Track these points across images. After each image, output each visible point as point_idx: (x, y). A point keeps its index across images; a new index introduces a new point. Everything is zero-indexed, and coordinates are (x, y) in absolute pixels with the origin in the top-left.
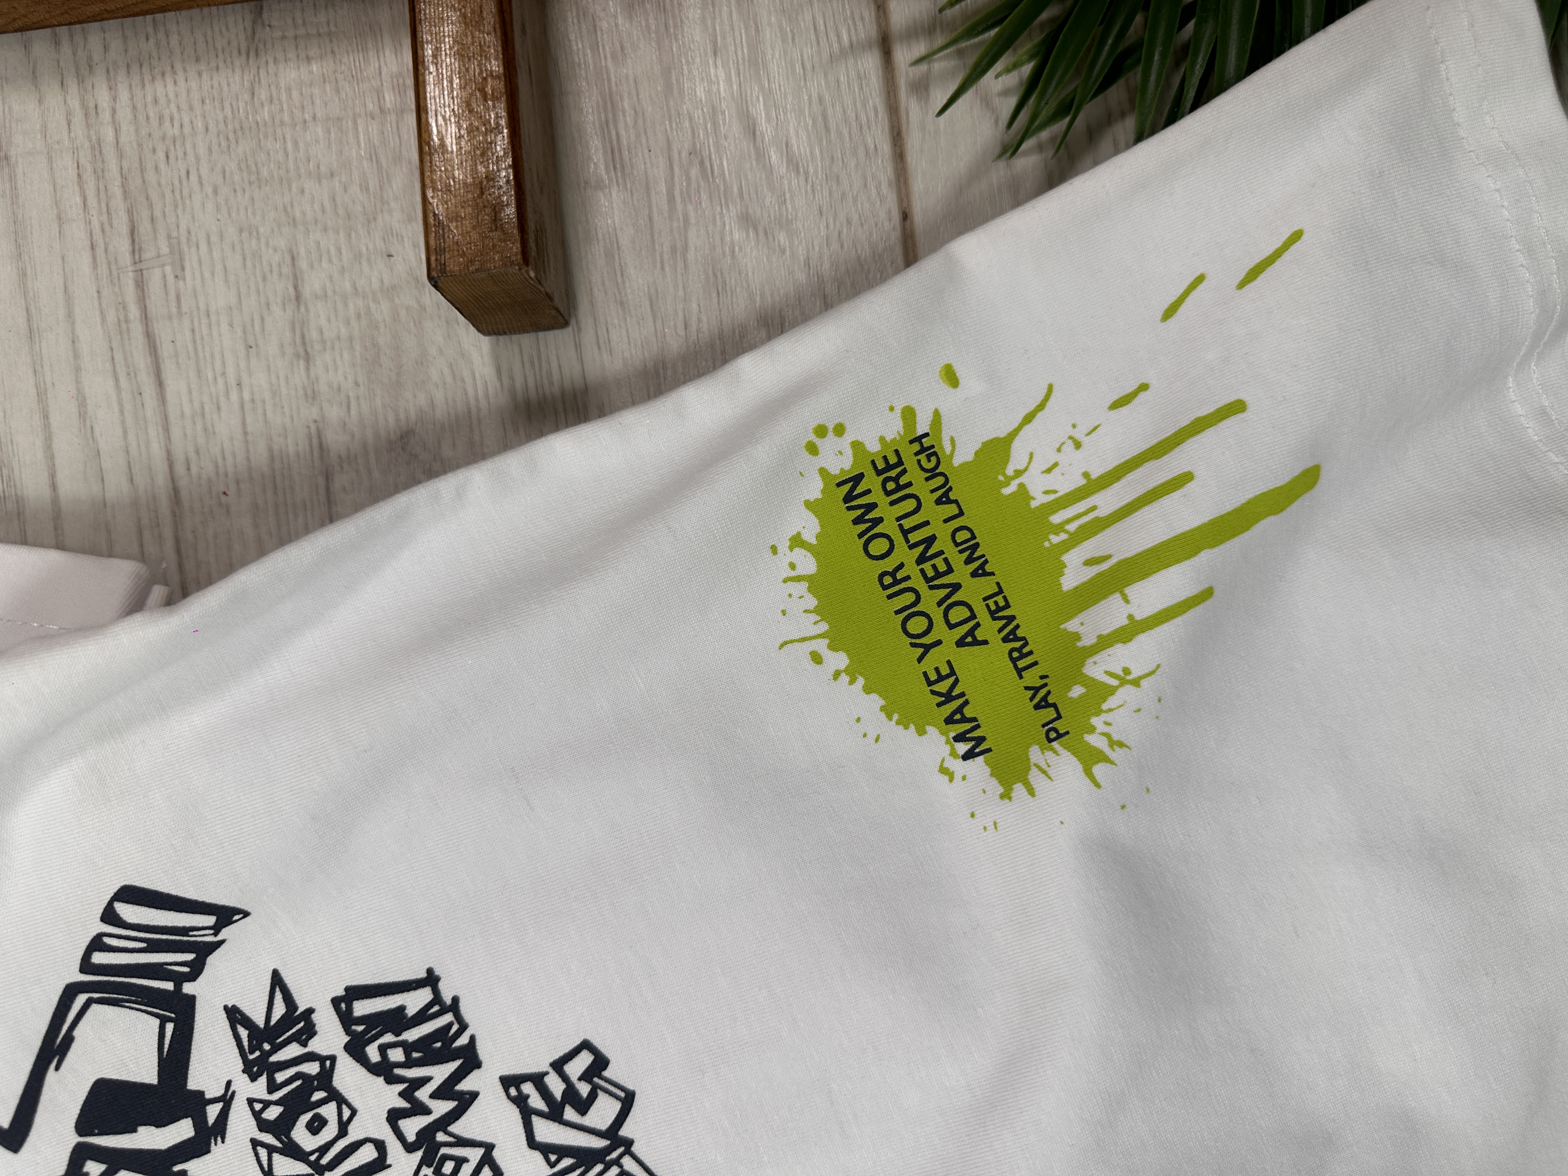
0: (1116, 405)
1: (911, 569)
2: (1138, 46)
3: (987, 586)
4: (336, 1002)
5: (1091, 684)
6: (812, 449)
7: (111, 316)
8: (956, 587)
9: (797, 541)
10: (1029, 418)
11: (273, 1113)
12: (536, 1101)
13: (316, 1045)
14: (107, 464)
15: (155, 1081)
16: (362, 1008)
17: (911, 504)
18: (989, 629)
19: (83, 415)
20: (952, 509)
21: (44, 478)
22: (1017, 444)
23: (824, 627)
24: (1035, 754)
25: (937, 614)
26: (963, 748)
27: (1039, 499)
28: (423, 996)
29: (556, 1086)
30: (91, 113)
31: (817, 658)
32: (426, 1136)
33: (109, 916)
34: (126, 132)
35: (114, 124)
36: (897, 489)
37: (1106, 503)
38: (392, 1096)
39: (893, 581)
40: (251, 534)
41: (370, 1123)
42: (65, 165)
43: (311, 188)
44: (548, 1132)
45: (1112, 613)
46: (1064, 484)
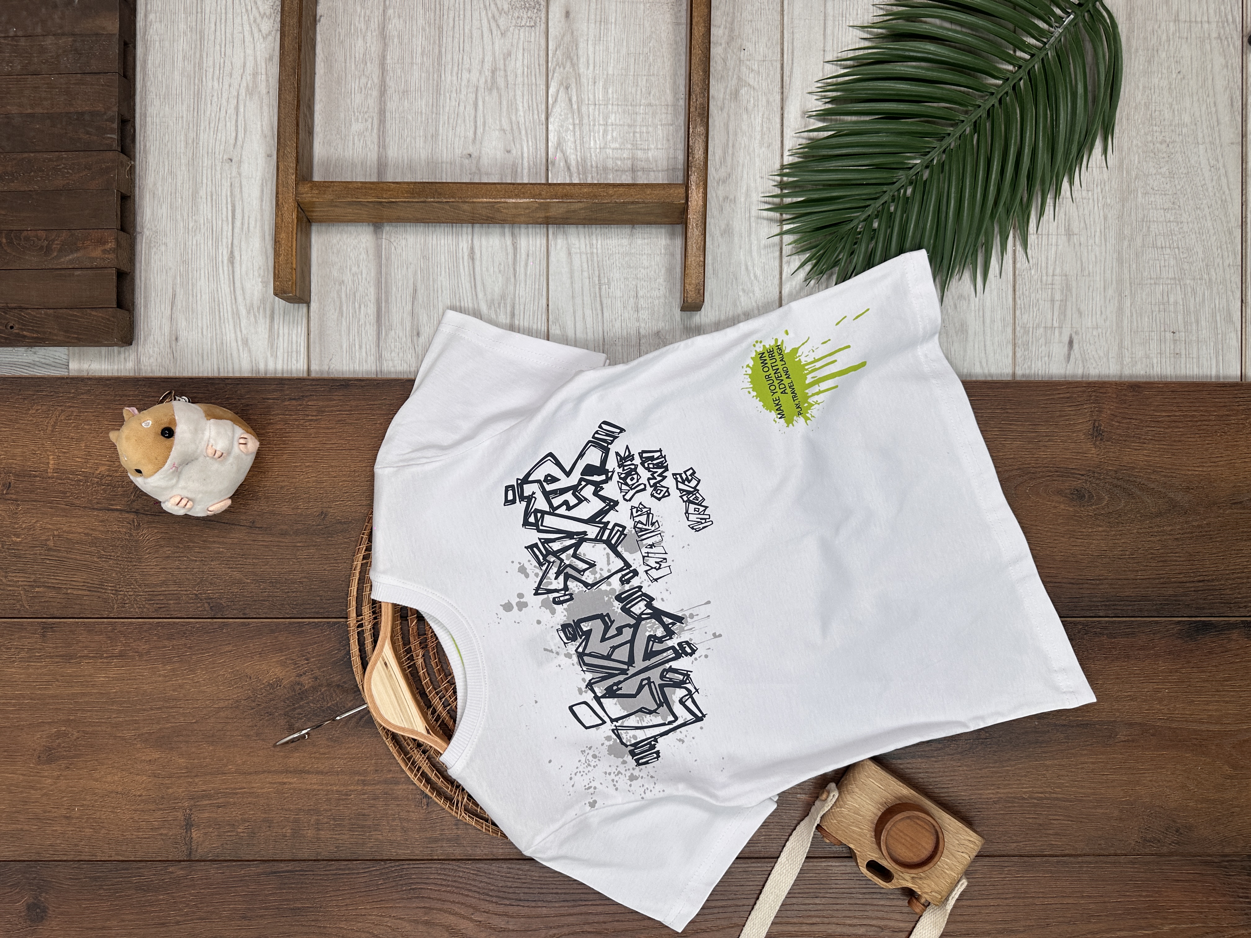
0: (823, 343)
1: (773, 375)
2: (840, 259)
3: (789, 381)
4: (639, 453)
5: (809, 403)
6: (754, 346)
7: (592, 295)
8: (782, 380)
9: (748, 366)
10: (803, 344)
11: (623, 476)
12: (679, 479)
13: (634, 462)
14: (588, 331)
15: (599, 465)
16: (645, 455)
17: (774, 360)
18: (788, 390)
19: (584, 318)
20: (784, 363)
21: (573, 332)
22: (800, 349)
23: (752, 386)
24: (795, 418)
25: (777, 386)
26: (779, 416)
27: (803, 363)
28: (659, 454)
29: (684, 476)
30: (591, 245)
31: (749, 392)
32: (655, 484)
33: (600, 427)
34: (599, 251)
35: (597, 248)
36: (772, 357)
37: (818, 365)
38: (649, 475)
39: (768, 377)
40: (620, 350)
41: (643, 480)
42: (584, 256)
43: (642, 270)
44: (681, 486)
45: (816, 389)
46: (810, 360)
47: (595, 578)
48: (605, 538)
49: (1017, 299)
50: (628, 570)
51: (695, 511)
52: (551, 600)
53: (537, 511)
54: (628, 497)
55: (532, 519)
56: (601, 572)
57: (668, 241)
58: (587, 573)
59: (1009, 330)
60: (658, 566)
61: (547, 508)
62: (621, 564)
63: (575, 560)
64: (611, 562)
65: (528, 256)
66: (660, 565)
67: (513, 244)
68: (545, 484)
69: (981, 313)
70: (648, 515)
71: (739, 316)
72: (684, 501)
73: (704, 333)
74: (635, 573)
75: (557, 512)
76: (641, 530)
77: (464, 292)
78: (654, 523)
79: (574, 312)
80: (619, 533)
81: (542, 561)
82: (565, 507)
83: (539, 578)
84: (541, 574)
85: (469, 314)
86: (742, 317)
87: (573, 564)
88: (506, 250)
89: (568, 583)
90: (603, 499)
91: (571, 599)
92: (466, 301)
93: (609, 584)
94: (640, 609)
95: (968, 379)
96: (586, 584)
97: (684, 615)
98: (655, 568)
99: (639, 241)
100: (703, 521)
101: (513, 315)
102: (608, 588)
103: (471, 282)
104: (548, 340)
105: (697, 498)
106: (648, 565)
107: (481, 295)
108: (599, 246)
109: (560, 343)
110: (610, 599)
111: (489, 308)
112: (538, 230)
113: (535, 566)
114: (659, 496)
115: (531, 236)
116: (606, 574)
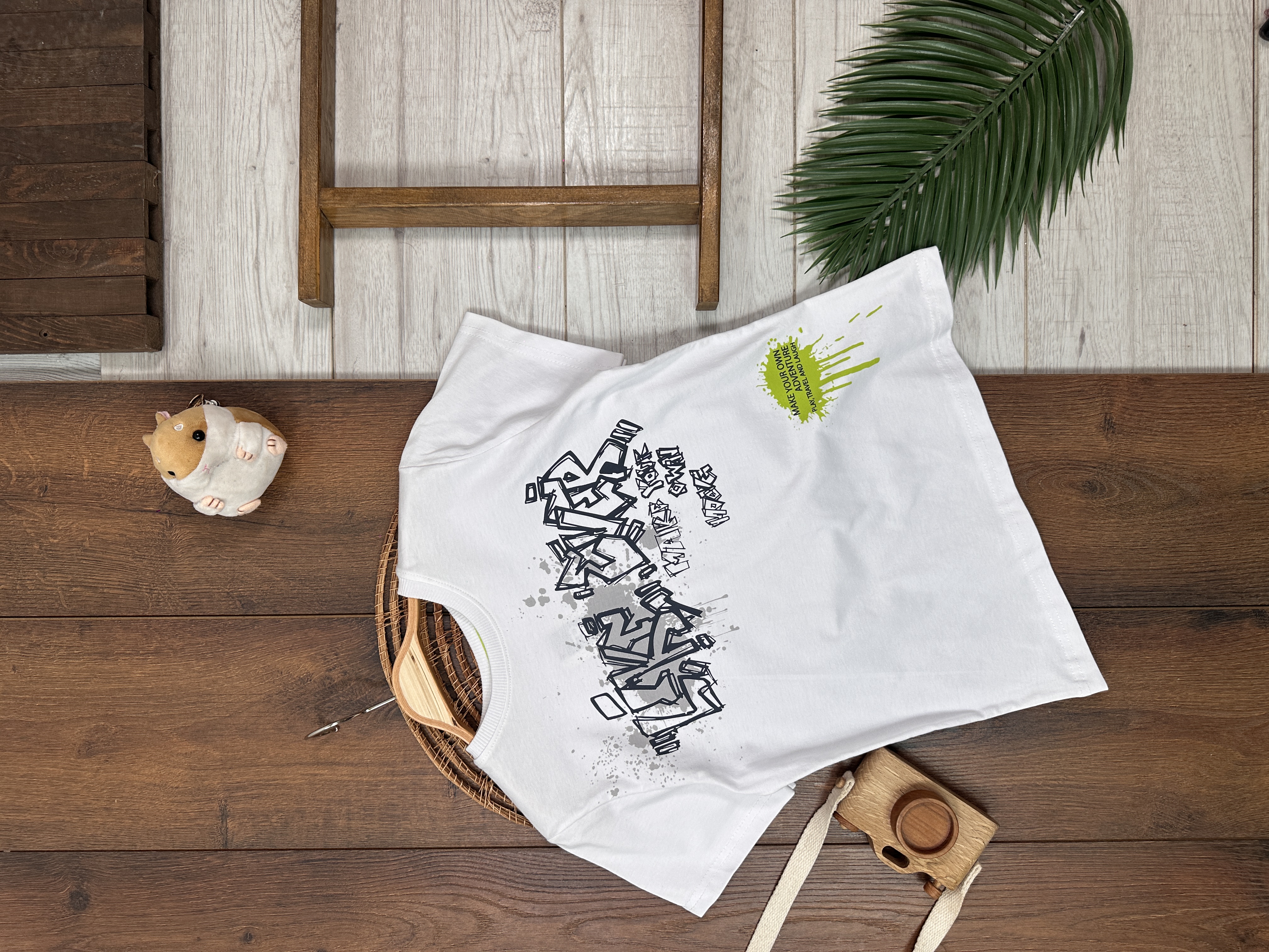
0: (836, 340)
1: (787, 372)
2: (853, 257)
3: (803, 378)
4: (657, 451)
5: (823, 400)
6: (769, 343)
7: (609, 295)
8: (797, 377)
9: (763, 364)
10: (817, 341)
11: (641, 473)
12: (696, 476)
13: (651, 459)
14: (606, 331)
15: (617, 463)
16: (662, 453)
17: (789, 358)
18: (803, 387)
19: (601, 319)
20: (798, 360)
21: (591, 332)
22: (814, 347)
23: (767, 383)
24: (810, 414)
25: (792, 383)
26: (794, 413)
27: (817, 360)
28: (676, 451)
29: (701, 473)
30: (608, 246)
31: (764, 390)
32: (672, 481)
33: (618, 425)
34: (616, 252)
35: (613, 249)
36: (786, 354)
37: (832, 362)
38: (666, 472)
39: (783, 375)
40: (637, 350)
41: (661, 477)
42: (601, 257)
43: (658, 271)
44: (698, 482)
45: (830, 385)
46: (824, 357)
47: (615, 573)
48: (624, 534)
49: (1029, 294)
50: (647, 565)
51: (712, 506)
52: (573, 594)
53: (557, 508)
54: (646, 494)
55: (552, 517)
56: (621, 567)
57: (683, 242)
58: (607, 568)
59: (1021, 325)
60: (676, 560)
61: (566, 505)
62: (640, 559)
63: (594, 556)
64: (630, 557)
65: (546, 257)
66: (678, 560)
67: (531, 247)
68: (565, 482)
69: (993, 309)
70: (666, 511)
71: (754, 314)
72: (701, 497)
73: (719, 332)
74: (654, 568)
75: (576, 509)
76: (660, 526)
77: (484, 293)
78: (672, 519)
79: (592, 313)
80: (638, 529)
81: (563, 557)
82: (584, 504)
83: (561, 574)
84: (562, 570)
85: (489, 316)
86: (757, 315)
87: (593, 560)
88: (525, 252)
89: (589, 578)
90: (622, 496)
91: (592, 594)
92: (486, 303)
93: (629, 579)
94: (659, 602)
95: (981, 374)
96: (606, 579)
97: (702, 608)
98: (673, 563)
99: (655, 242)
100: (720, 517)
101: (532, 316)
102: (628, 583)
103: (490, 285)
104: (566, 340)
105: (713, 494)
106: (666, 560)
107: (500, 298)
108: (615, 247)
109: (578, 343)
111: (509, 309)
112: (555, 232)
113: (556, 562)
114: (676, 493)
115: (548, 238)
116: (625, 569)
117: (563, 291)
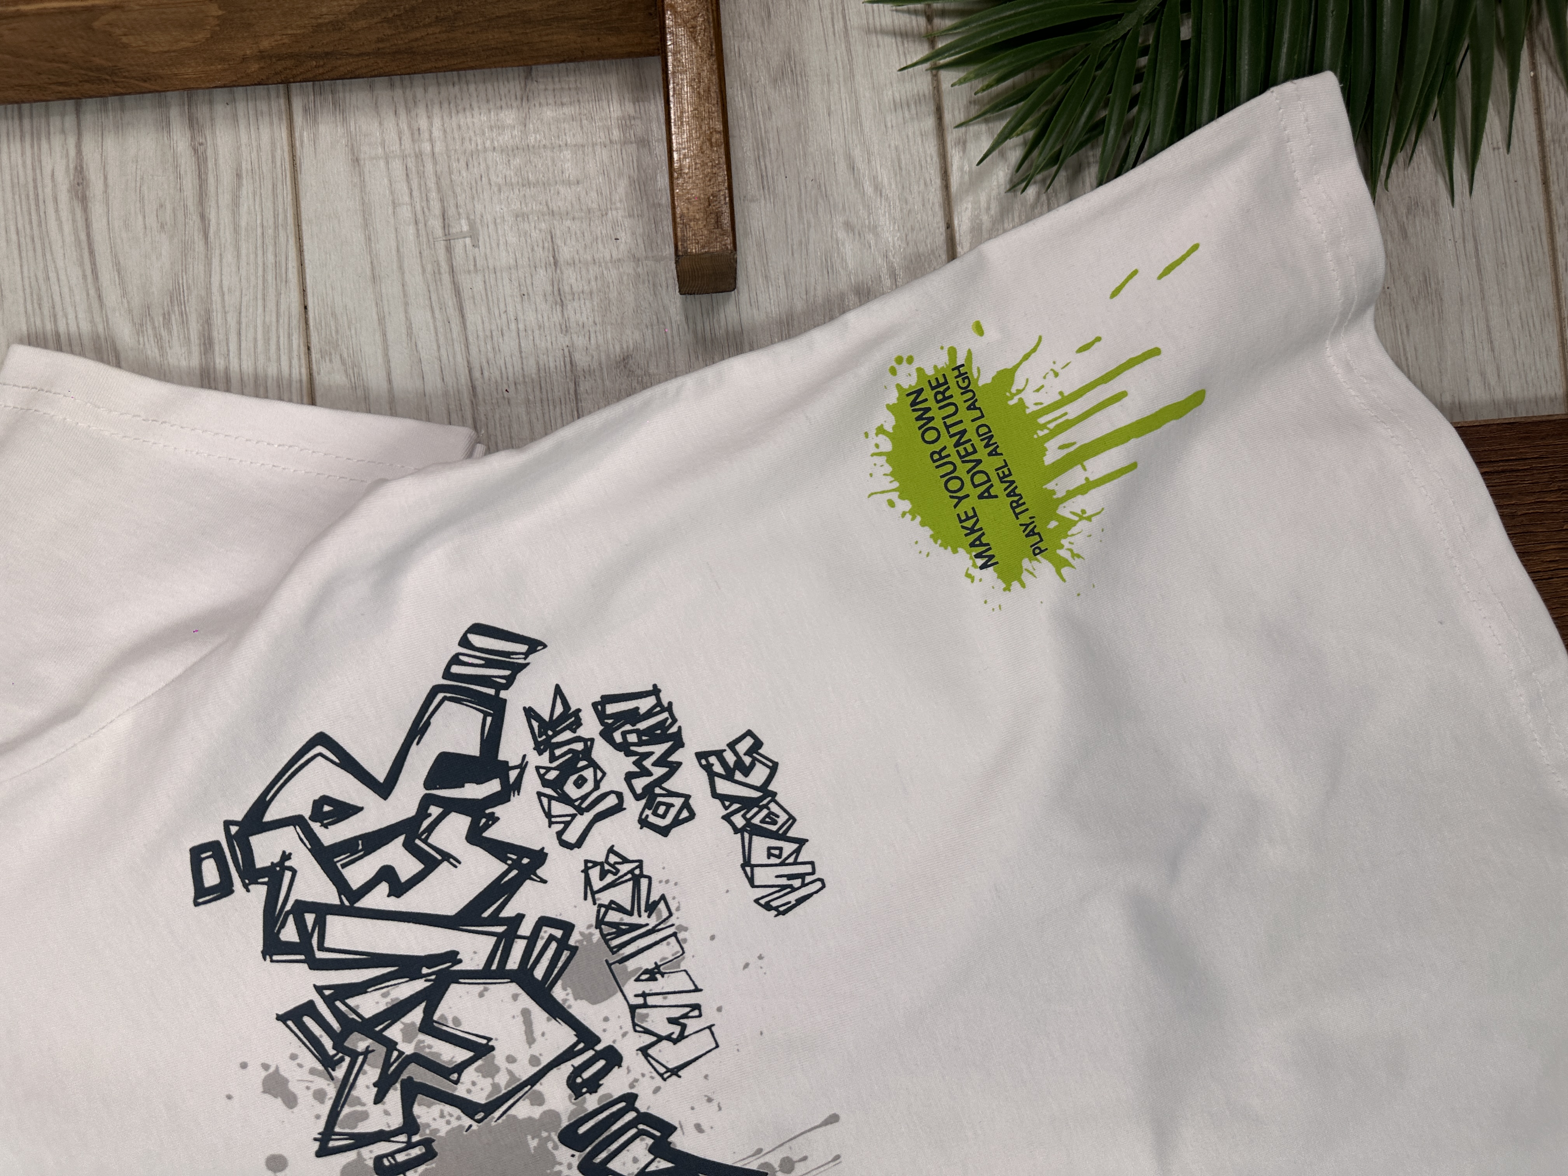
0: (1081, 350)
1: (951, 450)
2: (1103, 121)
3: (998, 462)
4: (595, 705)
5: (1062, 519)
6: (893, 371)
7: (430, 270)
8: (979, 462)
9: (881, 430)
10: (1026, 357)
11: (552, 775)
12: (718, 768)
13: (582, 732)
14: (426, 368)
15: (477, 754)
16: (611, 709)
17: (951, 409)
18: (998, 488)
20: (977, 414)
21: (383, 376)
22: (1018, 373)
23: (896, 485)
24: (1026, 563)
25: (967, 478)
26: (980, 562)
27: (1031, 408)
28: (651, 701)
29: (730, 758)
30: (415, 133)
31: (891, 504)
32: (648, 790)
33: (464, 642)
34: (439, 147)
35: (431, 140)
36: (944, 399)
37: (1073, 410)
38: (628, 764)
39: (938, 458)
40: (525, 418)
41: (614, 781)
42: (397, 166)
43: (562, 190)
44: (724, 787)
45: (1075, 477)
46: (1047, 399)
47: (496, 1086)
48: (513, 963)
49: (1556, 203)
50: (590, 1053)
51: (770, 855)
52: (370, 1163)
53: (301, 908)
54: (571, 836)
55: (289, 933)
56: (512, 1067)
57: (630, 108)
58: (469, 1074)
59: (1545, 285)
60: (676, 1030)
61: (329, 895)
62: (566, 1037)
63: (429, 1040)
64: (537, 1034)
65: (239, 176)
66: (684, 1027)
67: (195, 150)
68: (316, 826)
69: (1470, 246)
70: (636, 881)
71: (842, 296)
72: (736, 830)
73: (752, 349)
74: (613, 1058)
75: (360, 904)
76: (619, 929)
77: (66, 290)
78: (656, 903)
79: (381, 320)
80: (554, 945)
81: (332, 1052)
82: (384, 887)
83: (329, 1104)
84: (331, 1091)
85: (82, 354)
86: (852, 298)
87: (426, 1052)
88: (176, 167)
89: (417, 1110)
90: (498, 849)
91: (430, 1155)
92: (71, 316)
93: (539, 1100)
94: (635, 1160)
96: (468, 1108)
97: (767, 1165)
98: (669, 1038)
99: (549, 113)
100: (797, 883)
101: (207, 344)
102: (536, 1112)
103: (82, 264)
104: (313, 402)
105: (771, 818)
106: (647, 1031)
107: (112, 296)
108: (437, 133)
109: (347, 409)
110: (543, 1142)
111: (139, 329)
112: (263, 106)
113: (313, 1071)
114: (662, 823)
115: (242, 123)
116: (525, 1072)
117: (293, 264)
